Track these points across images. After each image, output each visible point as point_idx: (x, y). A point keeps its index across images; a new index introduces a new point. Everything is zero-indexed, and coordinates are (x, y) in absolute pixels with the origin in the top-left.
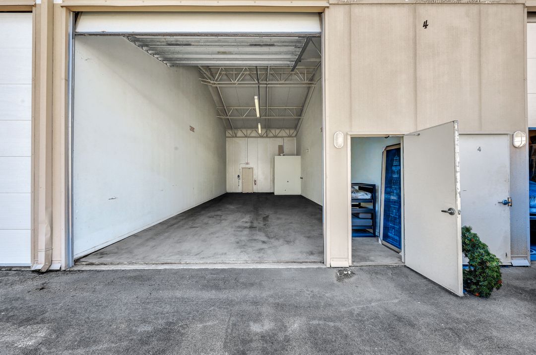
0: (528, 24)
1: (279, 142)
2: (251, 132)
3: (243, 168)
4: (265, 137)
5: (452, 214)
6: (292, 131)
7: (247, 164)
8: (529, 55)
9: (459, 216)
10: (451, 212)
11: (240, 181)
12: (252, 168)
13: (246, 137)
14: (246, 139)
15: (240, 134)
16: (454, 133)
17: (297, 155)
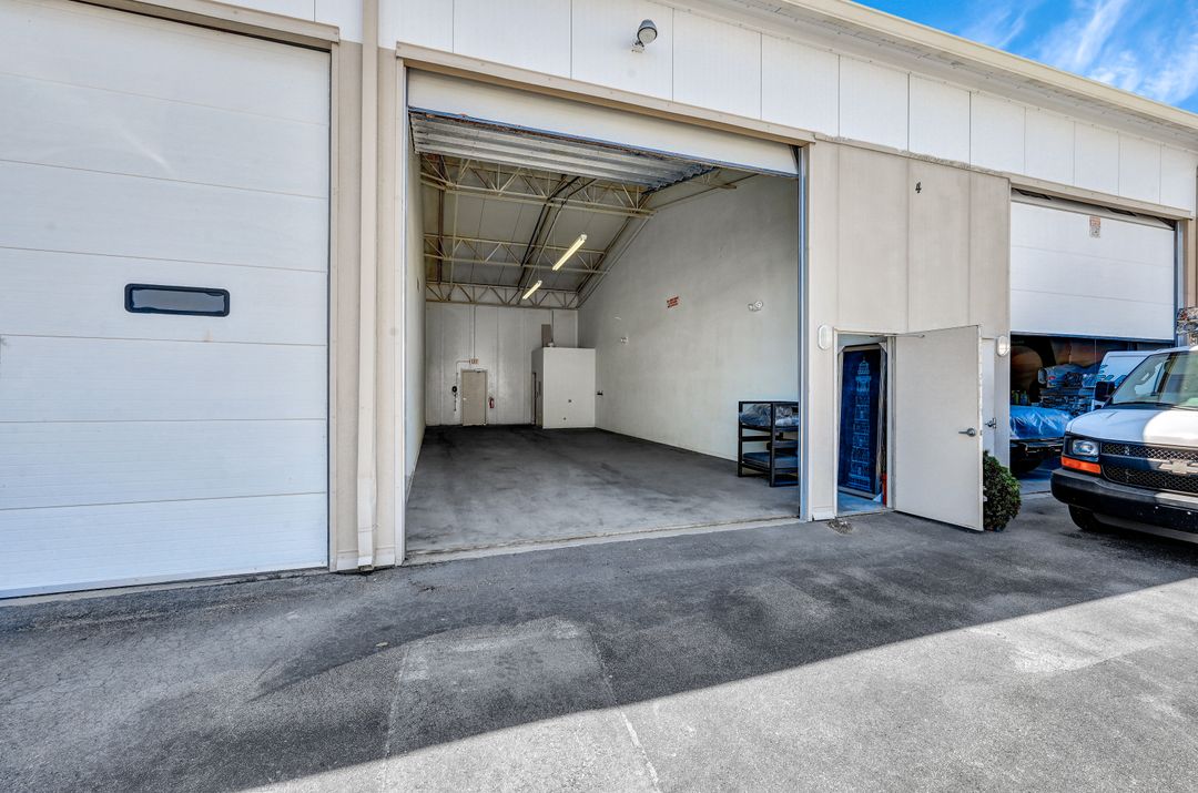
0: (1012, 204)
1: (543, 317)
2: (482, 295)
3: (464, 372)
4: (513, 306)
5: (972, 435)
6: (570, 297)
7: (475, 361)
8: (1012, 242)
9: (981, 437)
10: (970, 433)
11: (458, 400)
12: (485, 372)
13: (471, 302)
14: (473, 306)
15: (457, 295)
16: (977, 339)
17: (579, 347)
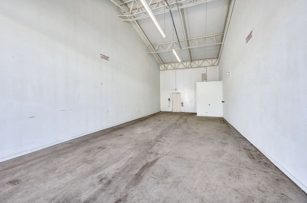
1: (203, 71)
2: (179, 66)
3: (172, 93)
4: (190, 68)
6: (214, 61)
7: (176, 90)
11: (171, 103)
12: (180, 93)
13: (174, 69)
15: (170, 67)
17: (219, 80)
